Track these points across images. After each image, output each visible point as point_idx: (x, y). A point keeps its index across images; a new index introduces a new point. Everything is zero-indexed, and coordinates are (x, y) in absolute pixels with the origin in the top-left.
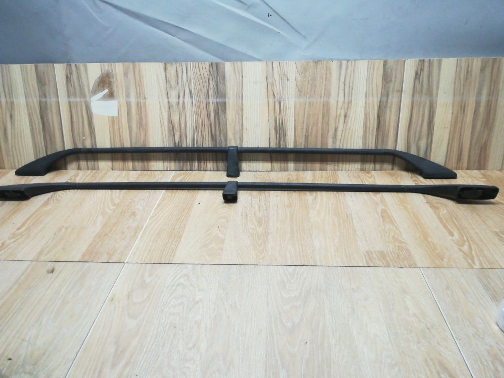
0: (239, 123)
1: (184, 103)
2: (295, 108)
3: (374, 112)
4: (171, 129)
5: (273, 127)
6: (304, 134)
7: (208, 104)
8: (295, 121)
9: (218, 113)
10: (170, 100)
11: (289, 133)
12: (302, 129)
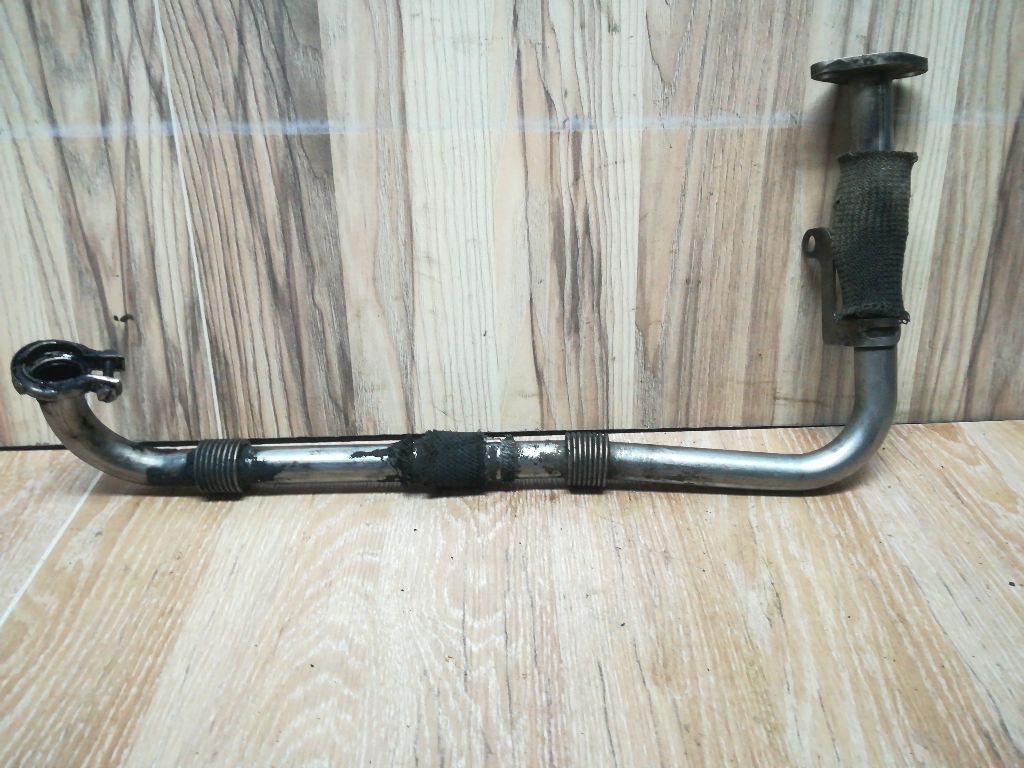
0: (395, 230)
1: (129, 141)
2: (644, 160)
3: (987, 175)
4: (85, 263)
5: (548, 248)
6: (682, 275)
7: (243, 147)
8: (642, 218)
9: (296, 186)
10: (64, 131)
11: (615, 273)
12: (675, 252)
